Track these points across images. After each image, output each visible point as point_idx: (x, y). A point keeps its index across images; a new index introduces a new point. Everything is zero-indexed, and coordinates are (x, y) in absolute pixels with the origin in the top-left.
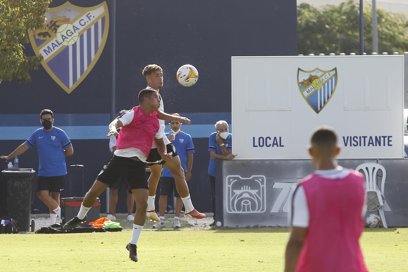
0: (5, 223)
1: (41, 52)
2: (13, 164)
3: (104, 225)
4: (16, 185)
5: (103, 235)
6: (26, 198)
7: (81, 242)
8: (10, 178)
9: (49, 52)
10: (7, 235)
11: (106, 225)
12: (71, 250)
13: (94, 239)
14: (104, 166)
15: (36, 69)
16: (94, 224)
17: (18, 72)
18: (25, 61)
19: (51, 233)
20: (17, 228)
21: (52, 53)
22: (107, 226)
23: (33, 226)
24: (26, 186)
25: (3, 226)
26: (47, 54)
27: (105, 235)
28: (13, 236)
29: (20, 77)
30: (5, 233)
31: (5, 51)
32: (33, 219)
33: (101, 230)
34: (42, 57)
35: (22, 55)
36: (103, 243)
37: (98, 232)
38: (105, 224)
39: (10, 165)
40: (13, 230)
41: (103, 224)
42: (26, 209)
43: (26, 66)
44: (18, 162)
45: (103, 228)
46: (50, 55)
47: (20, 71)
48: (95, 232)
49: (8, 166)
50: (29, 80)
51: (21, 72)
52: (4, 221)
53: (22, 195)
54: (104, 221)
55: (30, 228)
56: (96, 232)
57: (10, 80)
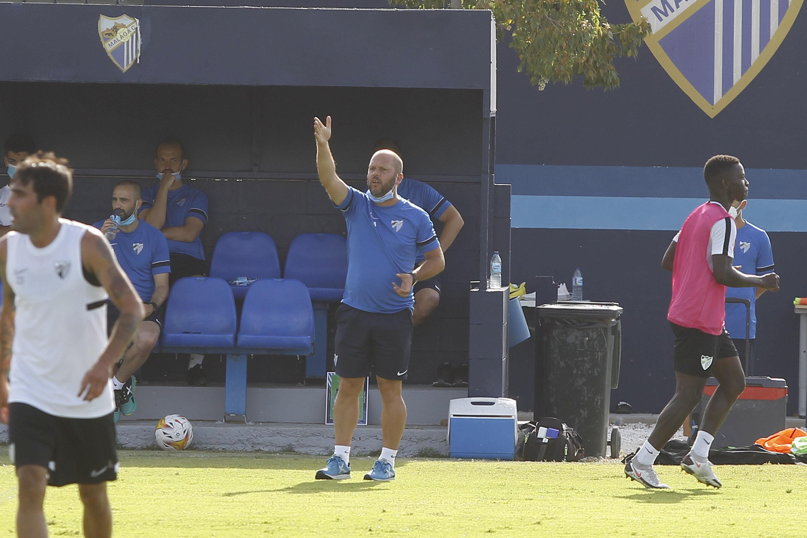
0: (547, 435)
1: (646, 13)
2: (570, 289)
3: (794, 446)
4: (571, 339)
5: (790, 472)
6: (596, 373)
7: (737, 487)
8: (558, 323)
9: (666, 15)
10: (553, 465)
11: (797, 446)
12: (713, 508)
13: (769, 481)
14: (795, 300)
15: (632, 56)
16: (768, 445)
17: (587, 61)
18: (605, 36)
19: (661, 464)
20: (578, 447)
21: (672, 16)
22: (801, 449)
23: (615, 443)
24: (596, 342)
25: (543, 441)
26: (661, 20)
27: (796, 473)
28: (567, 469)
29: (592, 75)
30: (547, 461)
31: (558, 9)
32: (616, 427)
33: (784, 459)
34: (649, 27)
35: (598, 20)
36: (790, 492)
37: (777, 464)
38: (795, 444)
39: (562, 290)
40: (566, 454)
41: (791, 443)
42: (596, 400)
43: (608, 47)
44: (581, 284)
45: (789, 455)
46: (666, 20)
47: (592, 61)
48: (769, 463)
49: (558, 295)
50: (614, 81)
51: (595, 63)
52: (546, 429)
53: (587, 366)
54: (792, 436)
55: (609, 447)
56: (773, 464)
57: (566, 82)
